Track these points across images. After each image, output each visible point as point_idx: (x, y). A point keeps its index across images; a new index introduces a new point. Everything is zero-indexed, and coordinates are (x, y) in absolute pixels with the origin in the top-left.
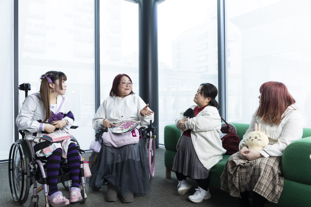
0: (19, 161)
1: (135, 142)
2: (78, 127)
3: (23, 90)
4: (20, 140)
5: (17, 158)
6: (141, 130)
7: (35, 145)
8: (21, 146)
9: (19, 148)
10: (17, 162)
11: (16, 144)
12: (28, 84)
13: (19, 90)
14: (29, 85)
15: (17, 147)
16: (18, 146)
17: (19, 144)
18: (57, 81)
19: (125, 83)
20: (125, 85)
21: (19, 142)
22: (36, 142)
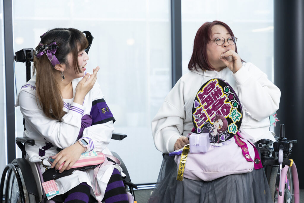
0: (17, 201)
1: (246, 169)
2: (126, 136)
3: (23, 61)
4: (19, 159)
5: (14, 193)
6: (260, 146)
7: (45, 171)
8: (20, 172)
9: (18, 175)
10: (15, 201)
11: (11, 168)
12: (30, 51)
13: (15, 61)
14: (32, 51)
15: (13, 173)
16: (15, 172)
17: (16, 166)
18: (69, 58)
19: (220, 40)
20: (220, 43)
21: (16, 164)
22: (46, 166)
